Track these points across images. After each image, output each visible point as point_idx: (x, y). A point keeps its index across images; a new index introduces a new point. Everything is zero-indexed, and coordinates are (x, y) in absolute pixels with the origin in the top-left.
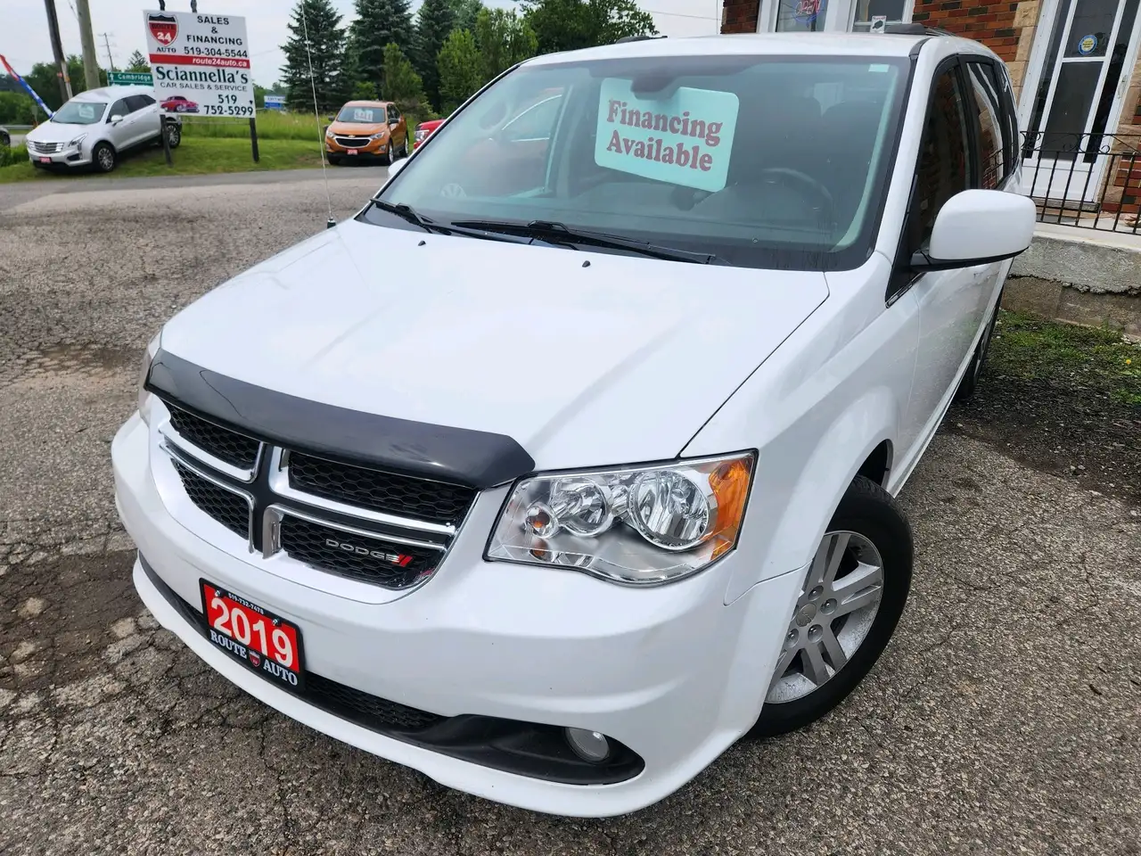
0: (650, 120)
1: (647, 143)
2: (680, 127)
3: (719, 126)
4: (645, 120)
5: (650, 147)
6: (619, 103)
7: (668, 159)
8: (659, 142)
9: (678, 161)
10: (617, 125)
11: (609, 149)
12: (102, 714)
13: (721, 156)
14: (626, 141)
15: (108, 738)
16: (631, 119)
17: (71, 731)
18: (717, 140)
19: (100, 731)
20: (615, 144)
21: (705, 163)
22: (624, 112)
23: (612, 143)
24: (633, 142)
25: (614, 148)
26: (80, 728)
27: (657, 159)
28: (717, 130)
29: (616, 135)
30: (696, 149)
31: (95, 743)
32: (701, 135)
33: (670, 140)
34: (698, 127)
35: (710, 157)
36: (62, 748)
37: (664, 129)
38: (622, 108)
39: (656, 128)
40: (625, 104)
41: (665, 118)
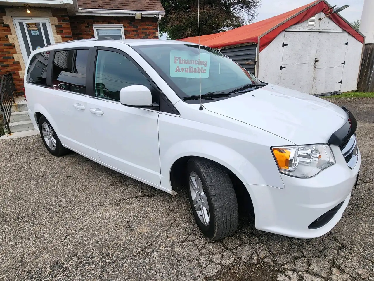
0: (189, 62)
1: (189, 68)
2: (198, 63)
3: (207, 62)
4: (187, 62)
5: (190, 69)
6: (178, 58)
7: (195, 72)
8: (192, 68)
9: (198, 72)
10: (178, 64)
11: (176, 71)
12: (350, 268)
13: (208, 69)
14: (182, 68)
15: (357, 262)
16: (183, 62)
17: (363, 275)
18: (207, 65)
19: (357, 265)
20: (178, 70)
21: (204, 71)
22: (180, 60)
23: (177, 70)
24: (184, 68)
25: (178, 71)
26: (360, 272)
27: (192, 72)
28: (206, 63)
29: (178, 67)
30: (202, 68)
31: (362, 264)
32: (203, 65)
33: (195, 66)
34: (202, 62)
35: (205, 69)
36: (371, 274)
37: (193, 64)
38: (179, 59)
39: (191, 64)
40: (180, 58)
41: (193, 61)
